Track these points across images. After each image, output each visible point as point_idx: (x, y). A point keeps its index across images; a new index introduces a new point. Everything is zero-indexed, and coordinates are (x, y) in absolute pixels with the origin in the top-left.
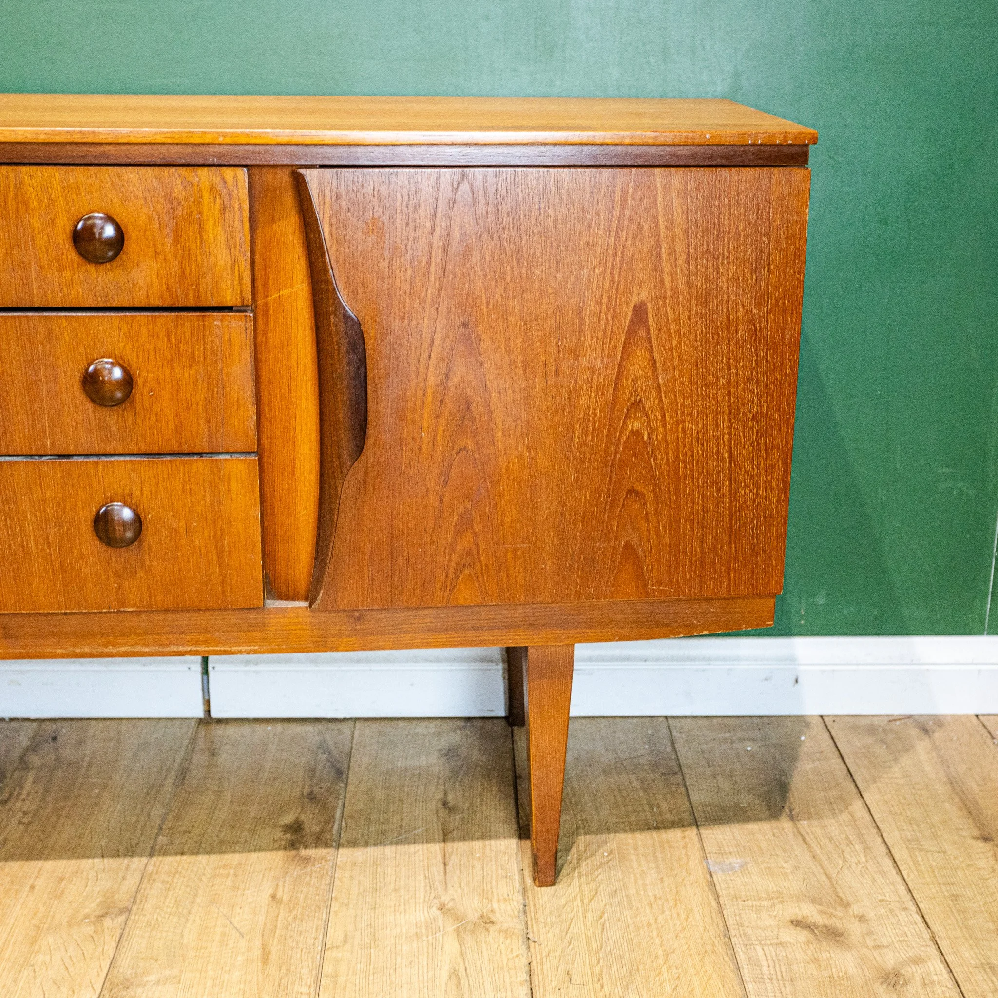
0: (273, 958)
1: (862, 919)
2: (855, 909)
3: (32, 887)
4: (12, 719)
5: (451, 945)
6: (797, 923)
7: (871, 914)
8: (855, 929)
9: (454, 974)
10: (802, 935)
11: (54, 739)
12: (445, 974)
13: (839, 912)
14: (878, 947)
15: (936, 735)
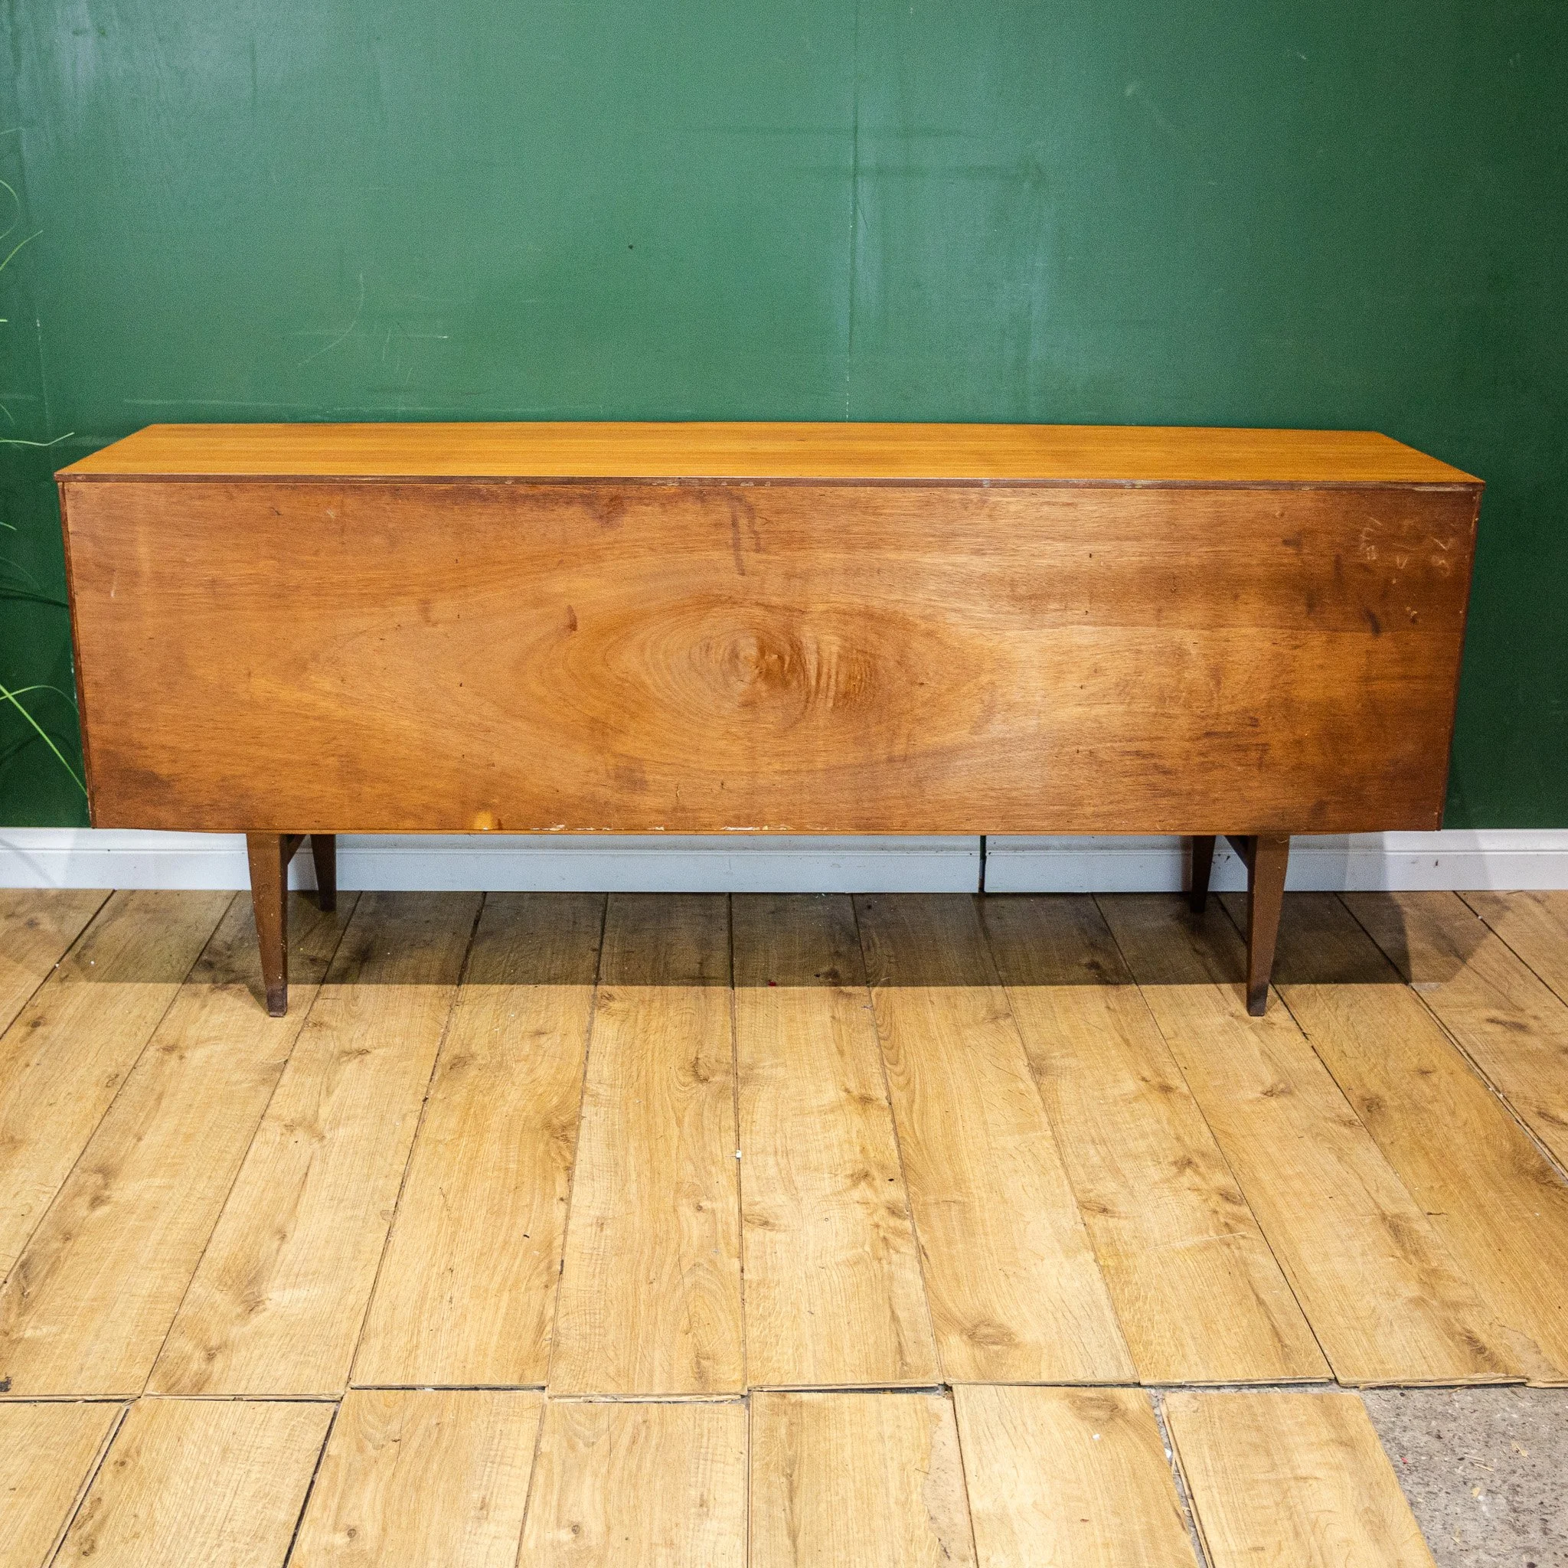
0: (1132, 1042)
1: (1535, 1018)
2: (1528, 1012)
3: (932, 1003)
4: (826, 894)
5: (1252, 1037)
6: (1492, 1021)
7: (1541, 1015)
8: (1532, 1023)
9: (1263, 1053)
10: (1499, 1028)
11: (869, 907)
12: (1257, 1053)
13: (1519, 1014)
14: (1553, 1034)
15: (1547, 904)
